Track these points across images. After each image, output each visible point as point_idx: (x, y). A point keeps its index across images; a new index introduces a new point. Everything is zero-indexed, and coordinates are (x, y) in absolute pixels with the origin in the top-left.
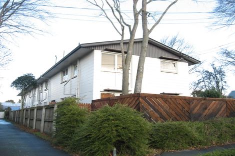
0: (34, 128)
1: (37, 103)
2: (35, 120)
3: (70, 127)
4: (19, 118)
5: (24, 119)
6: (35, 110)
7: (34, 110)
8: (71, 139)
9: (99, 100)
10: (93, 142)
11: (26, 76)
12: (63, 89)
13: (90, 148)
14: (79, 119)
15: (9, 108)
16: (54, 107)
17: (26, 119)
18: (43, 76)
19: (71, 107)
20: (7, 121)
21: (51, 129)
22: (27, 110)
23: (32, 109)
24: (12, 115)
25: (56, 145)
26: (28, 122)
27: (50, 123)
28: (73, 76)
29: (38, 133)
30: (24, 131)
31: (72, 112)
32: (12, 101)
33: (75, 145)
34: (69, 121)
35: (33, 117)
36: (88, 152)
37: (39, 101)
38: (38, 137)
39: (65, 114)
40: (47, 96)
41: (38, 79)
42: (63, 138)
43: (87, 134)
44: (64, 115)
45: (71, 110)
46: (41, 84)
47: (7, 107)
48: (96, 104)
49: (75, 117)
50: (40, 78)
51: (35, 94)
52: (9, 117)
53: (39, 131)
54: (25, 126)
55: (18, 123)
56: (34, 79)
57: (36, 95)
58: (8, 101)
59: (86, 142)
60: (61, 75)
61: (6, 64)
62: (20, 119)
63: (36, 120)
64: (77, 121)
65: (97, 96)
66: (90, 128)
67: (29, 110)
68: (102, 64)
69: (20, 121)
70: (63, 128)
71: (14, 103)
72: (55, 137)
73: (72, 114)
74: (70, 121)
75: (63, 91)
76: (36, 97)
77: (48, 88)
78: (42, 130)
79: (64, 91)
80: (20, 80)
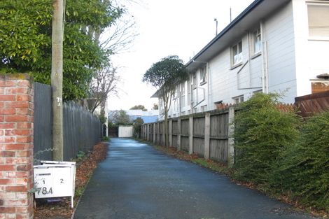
0: (191, 152)
1: (189, 108)
2: (191, 138)
3: (266, 147)
4: (161, 135)
5: (171, 137)
6: (191, 120)
7: (188, 120)
8: (270, 169)
9: (309, 95)
10: (316, 174)
11: (168, 59)
12: (236, 79)
13: (310, 186)
14: (281, 132)
15: (139, 120)
16: (228, 113)
17: (174, 136)
18: (196, 58)
19: (264, 111)
20: (140, 142)
21: (224, 153)
22: (175, 121)
23: (185, 119)
24: (146, 130)
25: (240, 180)
26: (179, 141)
27: (222, 142)
28: (253, 55)
29: (200, 160)
30: (175, 157)
31: (267, 120)
32: (141, 108)
33: (279, 180)
34: (262, 137)
35: (188, 133)
36: (308, 193)
37: (192, 104)
38: (203, 167)
39: (254, 125)
40: (207, 94)
41: (188, 65)
42: (254, 167)
43: (305, 159)
44: (252, 126)
45: (265, 117)
46: (194, 73)
47: (135, 118)
48: (303, 104)
49: (274, 129)
50: (191, 62)
51: (183, 92)
52: (142, 135)
53: (202, 156)
54: (174, 149)
55: (160, 144)
56: (181, 65)
57: (186, 94)
58: (136, 108)
59: (301, 173)
60: (229, 53)
61: (130, 42)
62: (164, 136)
63: (194, 137)
64: (277, 136)
65: (305, 90)
66: (309, 148)
67: (179, 121)
68: (310, 27)
69: (164, 140)
70: (253, 150)
71: (146, 110)
72: (237, 166)
73: (267, 123)
74: (265, 137)
75: (236, 83)
76: (186, 97)
77: (206, 80)
78: (206, 154)
79: (238, 84)
80: (158, 69)
